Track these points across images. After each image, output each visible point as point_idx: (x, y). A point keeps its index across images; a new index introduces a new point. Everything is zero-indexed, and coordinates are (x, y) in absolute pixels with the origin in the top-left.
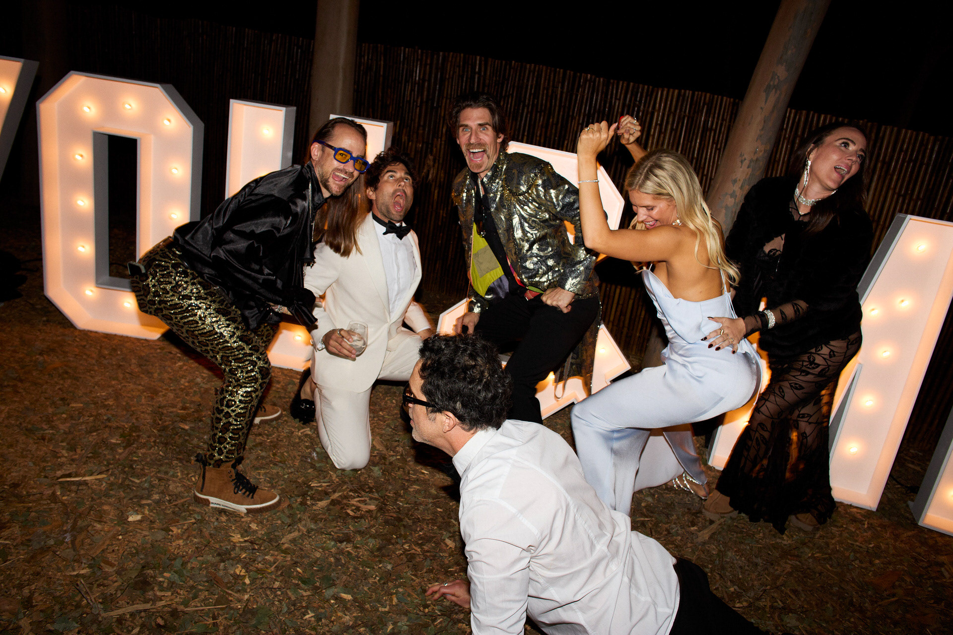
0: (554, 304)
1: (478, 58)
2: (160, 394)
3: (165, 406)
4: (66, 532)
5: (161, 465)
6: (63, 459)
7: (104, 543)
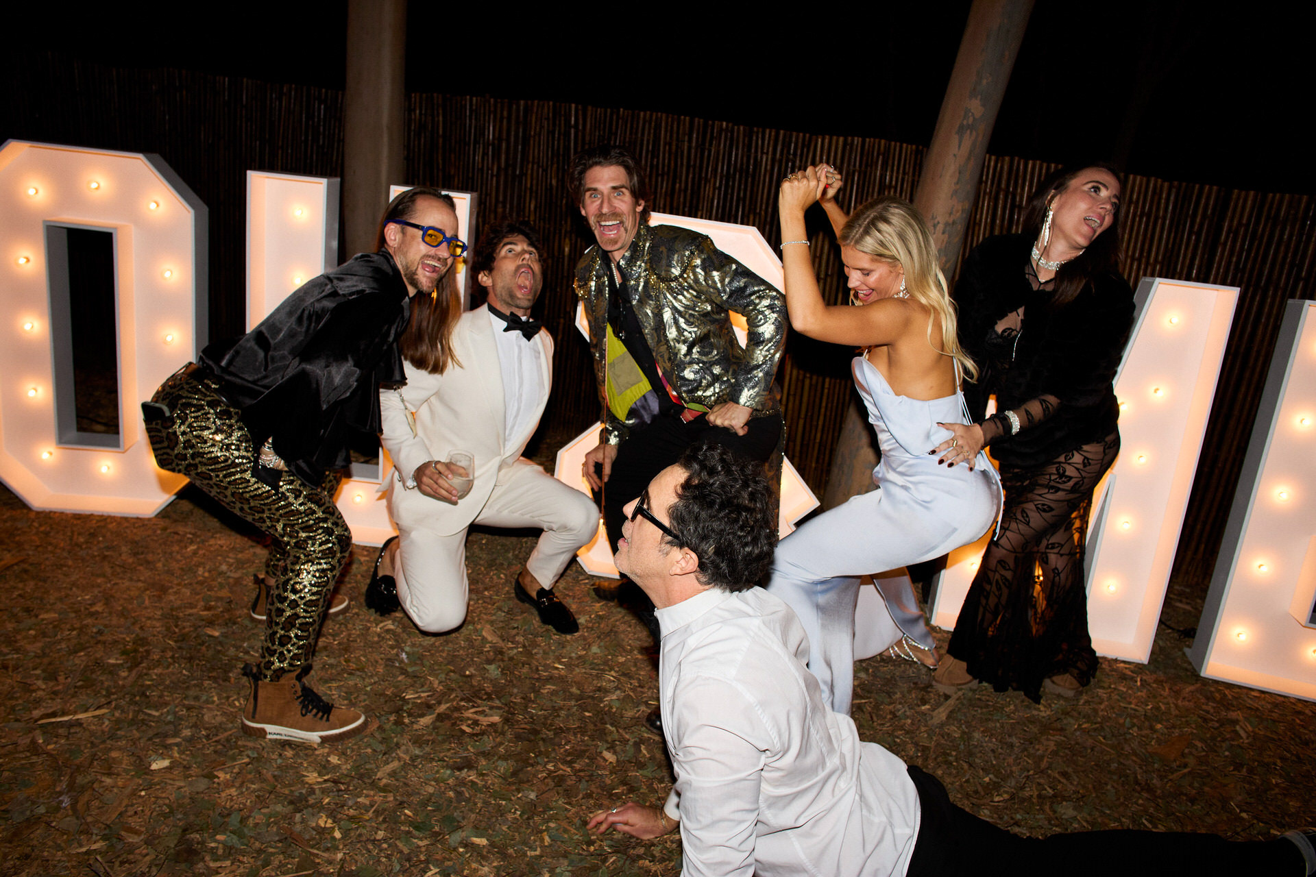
0: (726, 423)
1: (573, 106)
2: (171, 591)
3: (179, 608)
4: (61, 793)
5: (188, 688)
6: (40, 693)
7: (121, 803)
